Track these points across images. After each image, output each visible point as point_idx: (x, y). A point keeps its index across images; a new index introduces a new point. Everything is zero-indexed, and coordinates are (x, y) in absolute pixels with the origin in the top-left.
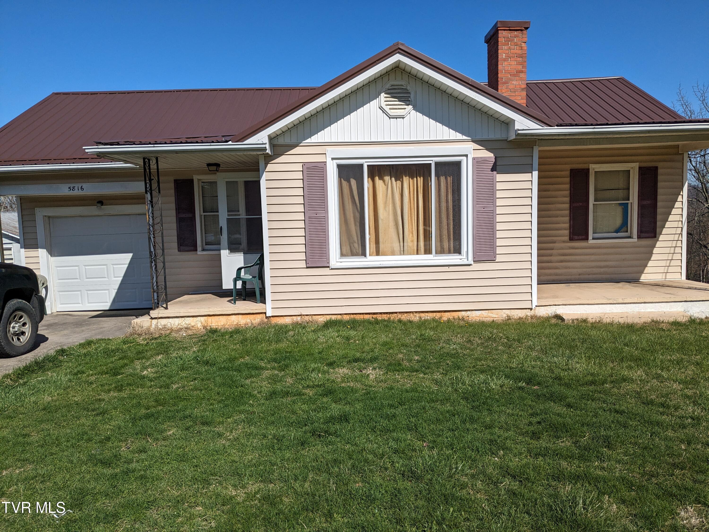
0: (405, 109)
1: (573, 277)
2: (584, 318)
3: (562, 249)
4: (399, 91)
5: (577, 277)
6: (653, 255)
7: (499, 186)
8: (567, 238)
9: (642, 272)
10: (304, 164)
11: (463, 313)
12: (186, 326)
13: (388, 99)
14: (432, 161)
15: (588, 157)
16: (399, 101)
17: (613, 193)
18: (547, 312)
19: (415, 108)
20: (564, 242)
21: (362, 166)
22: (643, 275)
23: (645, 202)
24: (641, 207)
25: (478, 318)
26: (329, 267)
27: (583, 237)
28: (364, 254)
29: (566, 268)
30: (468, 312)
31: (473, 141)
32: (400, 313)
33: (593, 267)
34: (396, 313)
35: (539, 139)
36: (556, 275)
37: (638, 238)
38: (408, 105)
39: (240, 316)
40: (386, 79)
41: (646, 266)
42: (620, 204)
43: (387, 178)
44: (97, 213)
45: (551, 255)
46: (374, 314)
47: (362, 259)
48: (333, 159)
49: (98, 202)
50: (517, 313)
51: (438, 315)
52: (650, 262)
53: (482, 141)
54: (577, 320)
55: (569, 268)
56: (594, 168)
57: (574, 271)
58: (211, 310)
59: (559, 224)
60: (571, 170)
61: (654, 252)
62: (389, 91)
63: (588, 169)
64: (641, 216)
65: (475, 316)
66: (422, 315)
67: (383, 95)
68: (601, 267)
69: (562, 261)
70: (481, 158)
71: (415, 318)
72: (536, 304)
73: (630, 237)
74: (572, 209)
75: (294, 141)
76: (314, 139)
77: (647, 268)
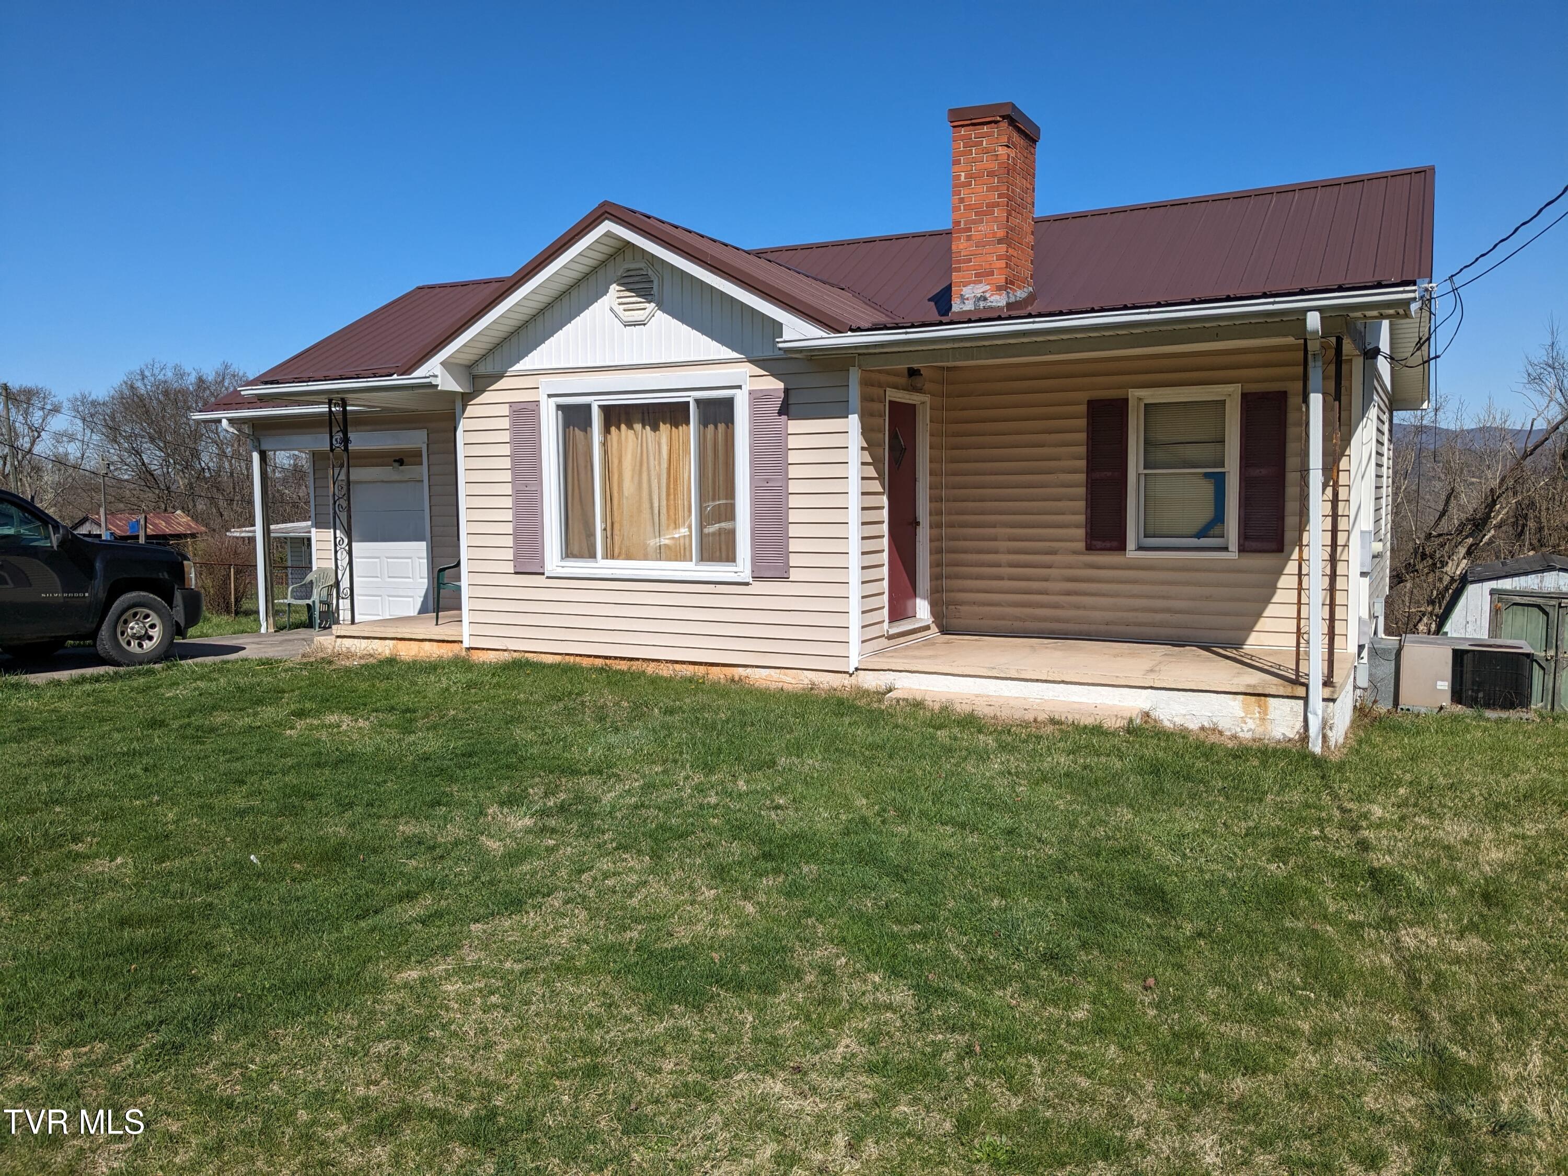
0: (644, 309)
1: (1093, 628)
2: (919, 698)
3: (1070, 567)
4: (637, 279)
5: (1103, 628)
6: (1279, 591)
7: (792, 442)
8: (1081, 545)
9: (1250, 629)
10: (511, 404)
11: (741, 670)
12: (372, 651)
13: (622, 294)
14: (690, 398)
15: (1129, 373)
16: (638, 296)
17: (1191, 452)
18: (879, 683)
19: (661, 306)
20: (1075, 552)
21: (588, 407)
22: (1253, 635)
23: (1255, 472)
24: (1246, 482)
25: (764, 682)
26: (543, 574)
27: (1115, 544)
28: (593, 555)
29: (1078, 607)
30: (749, 670)
31: (749, 361)
32: (644, 660)
33: (1136, 610)
34: (638, 659)
35: (859, 354)
36: (1058, 620)
37: (1240, 551)
38: (649, 302)
39: (435, 644)
40: (619, 259)
41: (1259, 615)
42: (1206, 475)
43: (638, 427)
44: (396, 477)
45: (1046, 580)
46: (606, 658)
47: (589, 563)
48: (550, 396)
49: (395, 461)
50: (827, 679)
51: (701, 670)
52: (1270, 606)
53: (764, 360)
54: (906, 700)
55: (1085, 608)
56: (1139, 396)
57: (1097, 615)
58: (399, 630)
59: (1063, 514)
60: (1091, 403)
61: (1280, 585)
62: (623, 281)
63: (1126, 401)
64: (1246, 502)
65: (759, 678)
66: (677, 667)
67: (614, 288)
68: (1155, 611)
69: (1068, 593)
70: (761, 390)
71: (666, 671)
72: (856, 665)
73: (1226, 549)
74: (1092, 485)
75: (498, 369)
76: (525, 364)
77: (1262, 619)
